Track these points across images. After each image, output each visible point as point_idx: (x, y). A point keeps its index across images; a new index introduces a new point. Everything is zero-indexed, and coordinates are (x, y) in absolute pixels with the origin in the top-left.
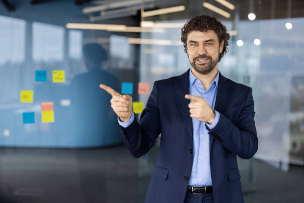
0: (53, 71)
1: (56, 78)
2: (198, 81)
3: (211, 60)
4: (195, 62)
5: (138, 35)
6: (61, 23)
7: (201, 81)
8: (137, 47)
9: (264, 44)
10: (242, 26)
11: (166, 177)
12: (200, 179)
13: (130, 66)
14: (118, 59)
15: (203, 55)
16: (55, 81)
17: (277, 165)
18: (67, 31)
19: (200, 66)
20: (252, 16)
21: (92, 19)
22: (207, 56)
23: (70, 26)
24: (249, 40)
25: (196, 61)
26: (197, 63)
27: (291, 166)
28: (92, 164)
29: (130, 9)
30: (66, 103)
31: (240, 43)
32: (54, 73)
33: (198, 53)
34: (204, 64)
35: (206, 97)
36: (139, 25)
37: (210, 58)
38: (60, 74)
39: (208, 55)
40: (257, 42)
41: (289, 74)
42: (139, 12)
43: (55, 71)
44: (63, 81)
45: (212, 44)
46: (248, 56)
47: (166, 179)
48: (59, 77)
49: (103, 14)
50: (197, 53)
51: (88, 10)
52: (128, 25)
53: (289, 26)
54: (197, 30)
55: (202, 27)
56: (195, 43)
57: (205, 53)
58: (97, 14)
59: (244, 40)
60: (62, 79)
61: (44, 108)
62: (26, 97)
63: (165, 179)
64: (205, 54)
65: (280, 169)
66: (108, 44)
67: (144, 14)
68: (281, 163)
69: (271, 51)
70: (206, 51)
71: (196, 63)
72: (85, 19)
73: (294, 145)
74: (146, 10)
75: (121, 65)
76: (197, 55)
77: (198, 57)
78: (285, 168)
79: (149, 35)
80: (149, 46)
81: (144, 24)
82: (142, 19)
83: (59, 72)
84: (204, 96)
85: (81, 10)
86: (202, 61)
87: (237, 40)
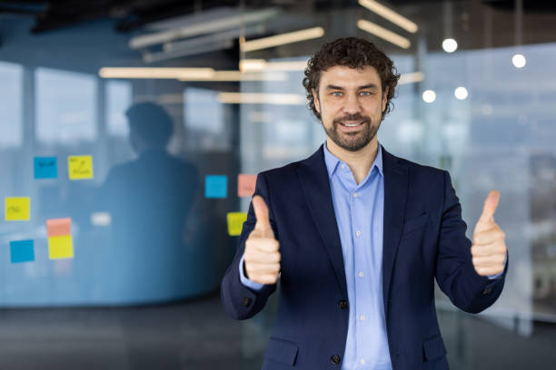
0: (70, 158)
1: (75, 171)
2: (343, 166)
3: (369, 125)
4: (336, 128)
5: (234, 86)
6: (91, 69)
7: (349, 166)
8: (235, 108)
9: (475, 97)
10: (431, 62)
11: (293, 360)
12: (363, 362)
13: (224, 145)
14: (201, 134)
15: (354, 115)
16: (73, 176)
17: (510, 324)
18: (103, 83)
19: (346, 137)
20: (450, 45)
21: (149, 58)
22: (361, 117)
23: (108, 72)
24: (445, 89)
25: (339, 126)
26: (341, 129)
27: (537, 324)
28: (153, 337)
29: (218, 37)
30: (102, 219)
31: (429, 96)
32: (72, 160)
33: (345, 110)
34: (355, 133)
35: (359, 198)
36: (236, 67)
37: (367, 120)
38: (83, 163)
39: (363, 114)
40: (461, 93)
41: (524, 151)
42: (236, 42)
43: (74, 157)
44: (90, 176)
45: (371, 93)
46: (446, 118)
47: (295, 363)
48: (82, 169)
49: (169, 48)
50: (341, 109)
51: (139, 42)
52: (217, 68)
53: (519, 60)
54: (345, 64)
55: (354, 59)
56: (338, 91)
57: (359, 111)
58: (157, 48)
59: (436, 89)
60: (87, 172)
61: (54, 232)
62: (16, 210)
63: (292, 363)
64: (358, 113)
65: (515, 331)
66: (181, 106)
67: (246, 47)
68: (517, 320)
69: (487, 110)
70: (361, 107)
71: (338, 131)
72: (135, 58)
73: (538, 283)
74: (249, 39)
75: (208, 144)
76: (342, 115)
77: (345, 119)
78: (526, 329)
79: (258, 86)
80: (259, 107)
81: (247, 66)
82: (242, 55)
83: (81, 158)
84: (355, 195)
85: (127, 42)
86: (353, 126)
87: (424, 91)
